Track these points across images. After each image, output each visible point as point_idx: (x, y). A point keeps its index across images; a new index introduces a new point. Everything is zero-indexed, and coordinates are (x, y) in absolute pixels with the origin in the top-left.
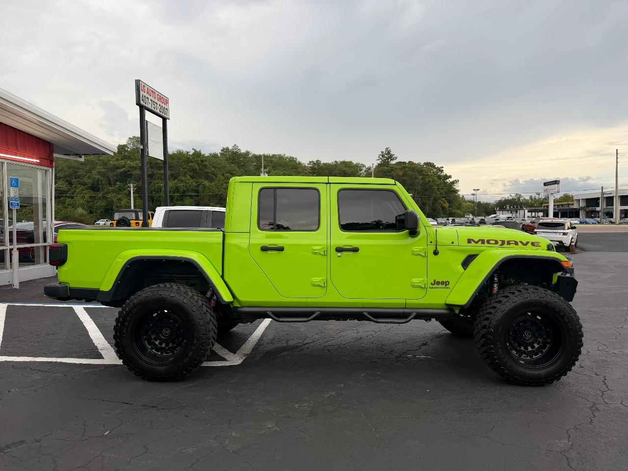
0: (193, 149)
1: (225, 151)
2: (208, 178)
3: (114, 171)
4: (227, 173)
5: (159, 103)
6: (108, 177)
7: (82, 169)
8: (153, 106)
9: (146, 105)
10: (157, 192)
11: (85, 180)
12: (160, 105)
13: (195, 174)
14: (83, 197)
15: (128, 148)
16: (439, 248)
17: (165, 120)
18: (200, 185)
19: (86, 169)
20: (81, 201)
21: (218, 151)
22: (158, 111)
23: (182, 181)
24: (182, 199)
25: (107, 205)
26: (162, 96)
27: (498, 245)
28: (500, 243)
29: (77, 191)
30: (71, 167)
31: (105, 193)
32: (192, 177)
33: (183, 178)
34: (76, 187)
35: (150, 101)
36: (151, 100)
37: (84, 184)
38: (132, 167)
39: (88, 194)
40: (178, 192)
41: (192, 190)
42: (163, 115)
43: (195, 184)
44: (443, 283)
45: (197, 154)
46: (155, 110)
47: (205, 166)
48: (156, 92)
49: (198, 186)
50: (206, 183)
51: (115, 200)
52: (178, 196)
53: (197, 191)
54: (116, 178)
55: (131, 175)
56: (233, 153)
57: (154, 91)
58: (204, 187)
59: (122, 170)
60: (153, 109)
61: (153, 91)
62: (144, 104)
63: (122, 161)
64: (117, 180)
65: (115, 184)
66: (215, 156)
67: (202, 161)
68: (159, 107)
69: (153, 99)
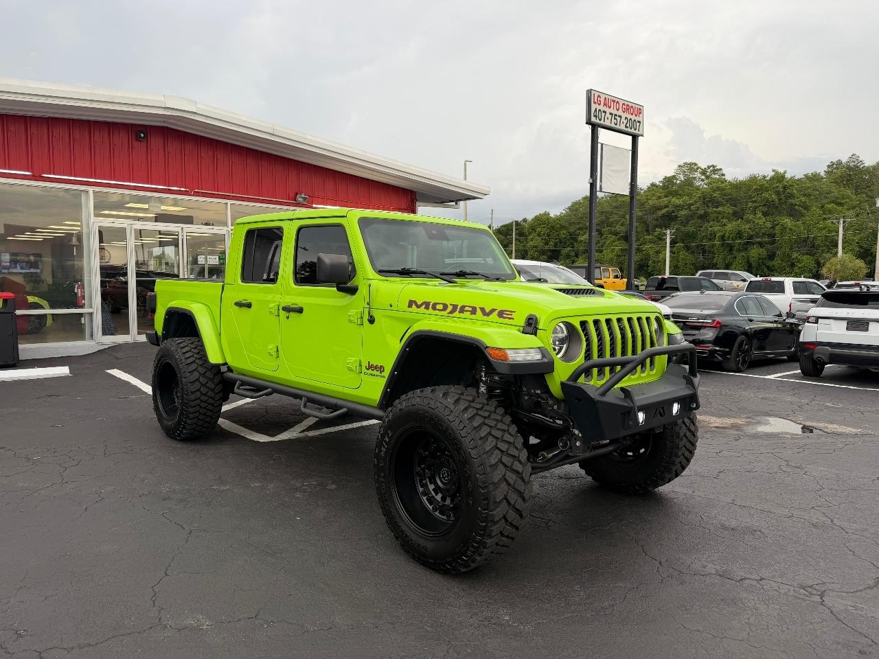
0: (774, 171)
1: (834, 167)
2: (793, 213)
3: (653, 213)
4: (830, 203)
5: (624, 115)
6: (645, 223)
7: (615, 214)
8: (613, 121)
9: (602, 122)
10: (710, 239)
11: (618, 228)
12: (626, 118)
13: (770, 209)
14: (613, 251)
15: (677, 179)
16: (375, 314)
17: (635, 138)
18: (778, 225)
19: (620, 213)
20: (611, 256)
21: (821, 170)
22: (622, 127)
23: (748, 221)
24: (746, 249)
25: (642, 260)
26: (630, 105)
27: (444, 313)
28: (450, 308)
29: (607, 243)
30: (603, 212)
31: (641, 245)
32: (765, 214)
33: (751, 217)
34: (606, 238)
35: (608, 115)
36: (611, 114)
37: (616, 234)
38: (677, 206)
39: (619, 246)
40: (740, 238)
41: (764, 234)
42: (633, 131)
43: (769, 225)
44: (376, 368)
45: (779, 178)
46: (618, 127)
47: (792, 196)
48: (618, 100)
49: (773, 228)
50: (788, 221)
51: (651, 252)
52: (740, 243)
53: (773, 236)
54: (654, 222)
55: (676, 217)
56: (849, 168)
57: (617, 100)
58: (784, 228)
59: (664, 211)
60: (613, 125)
61: (614, 101)
62: (598, 121)
63: (666, 199)
64: (657, 226)
65: (654, 231)
66: (814, 178)
67: (785, 188)
68: (625, 122)
69: (615, 112)
